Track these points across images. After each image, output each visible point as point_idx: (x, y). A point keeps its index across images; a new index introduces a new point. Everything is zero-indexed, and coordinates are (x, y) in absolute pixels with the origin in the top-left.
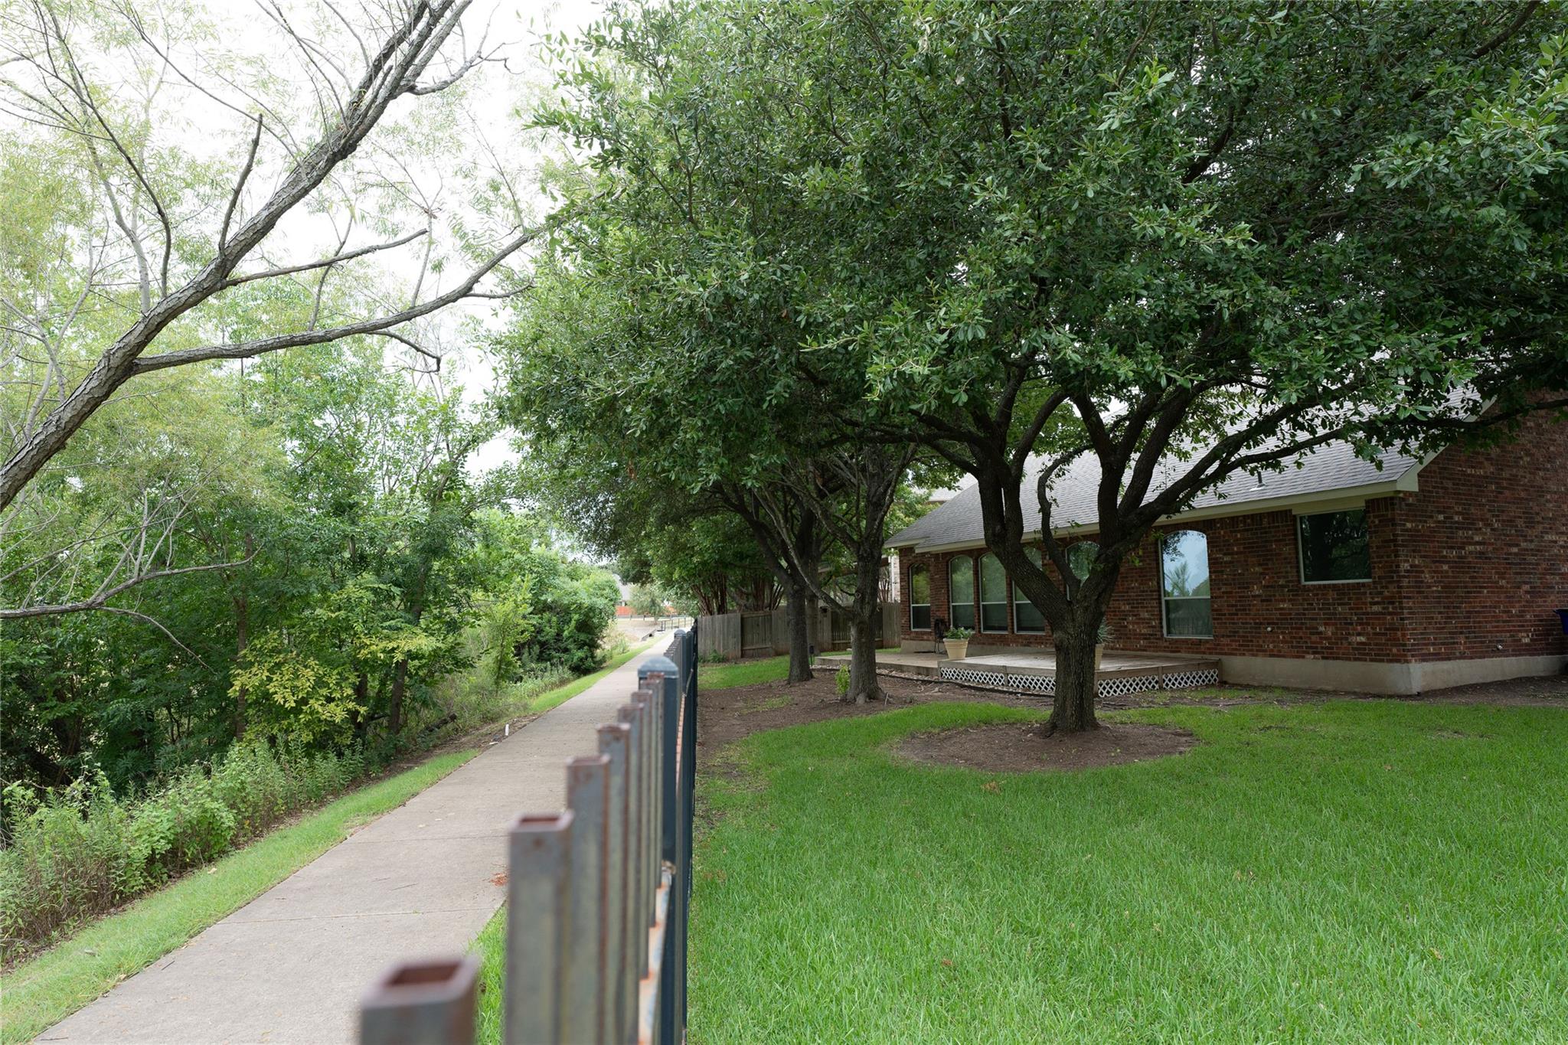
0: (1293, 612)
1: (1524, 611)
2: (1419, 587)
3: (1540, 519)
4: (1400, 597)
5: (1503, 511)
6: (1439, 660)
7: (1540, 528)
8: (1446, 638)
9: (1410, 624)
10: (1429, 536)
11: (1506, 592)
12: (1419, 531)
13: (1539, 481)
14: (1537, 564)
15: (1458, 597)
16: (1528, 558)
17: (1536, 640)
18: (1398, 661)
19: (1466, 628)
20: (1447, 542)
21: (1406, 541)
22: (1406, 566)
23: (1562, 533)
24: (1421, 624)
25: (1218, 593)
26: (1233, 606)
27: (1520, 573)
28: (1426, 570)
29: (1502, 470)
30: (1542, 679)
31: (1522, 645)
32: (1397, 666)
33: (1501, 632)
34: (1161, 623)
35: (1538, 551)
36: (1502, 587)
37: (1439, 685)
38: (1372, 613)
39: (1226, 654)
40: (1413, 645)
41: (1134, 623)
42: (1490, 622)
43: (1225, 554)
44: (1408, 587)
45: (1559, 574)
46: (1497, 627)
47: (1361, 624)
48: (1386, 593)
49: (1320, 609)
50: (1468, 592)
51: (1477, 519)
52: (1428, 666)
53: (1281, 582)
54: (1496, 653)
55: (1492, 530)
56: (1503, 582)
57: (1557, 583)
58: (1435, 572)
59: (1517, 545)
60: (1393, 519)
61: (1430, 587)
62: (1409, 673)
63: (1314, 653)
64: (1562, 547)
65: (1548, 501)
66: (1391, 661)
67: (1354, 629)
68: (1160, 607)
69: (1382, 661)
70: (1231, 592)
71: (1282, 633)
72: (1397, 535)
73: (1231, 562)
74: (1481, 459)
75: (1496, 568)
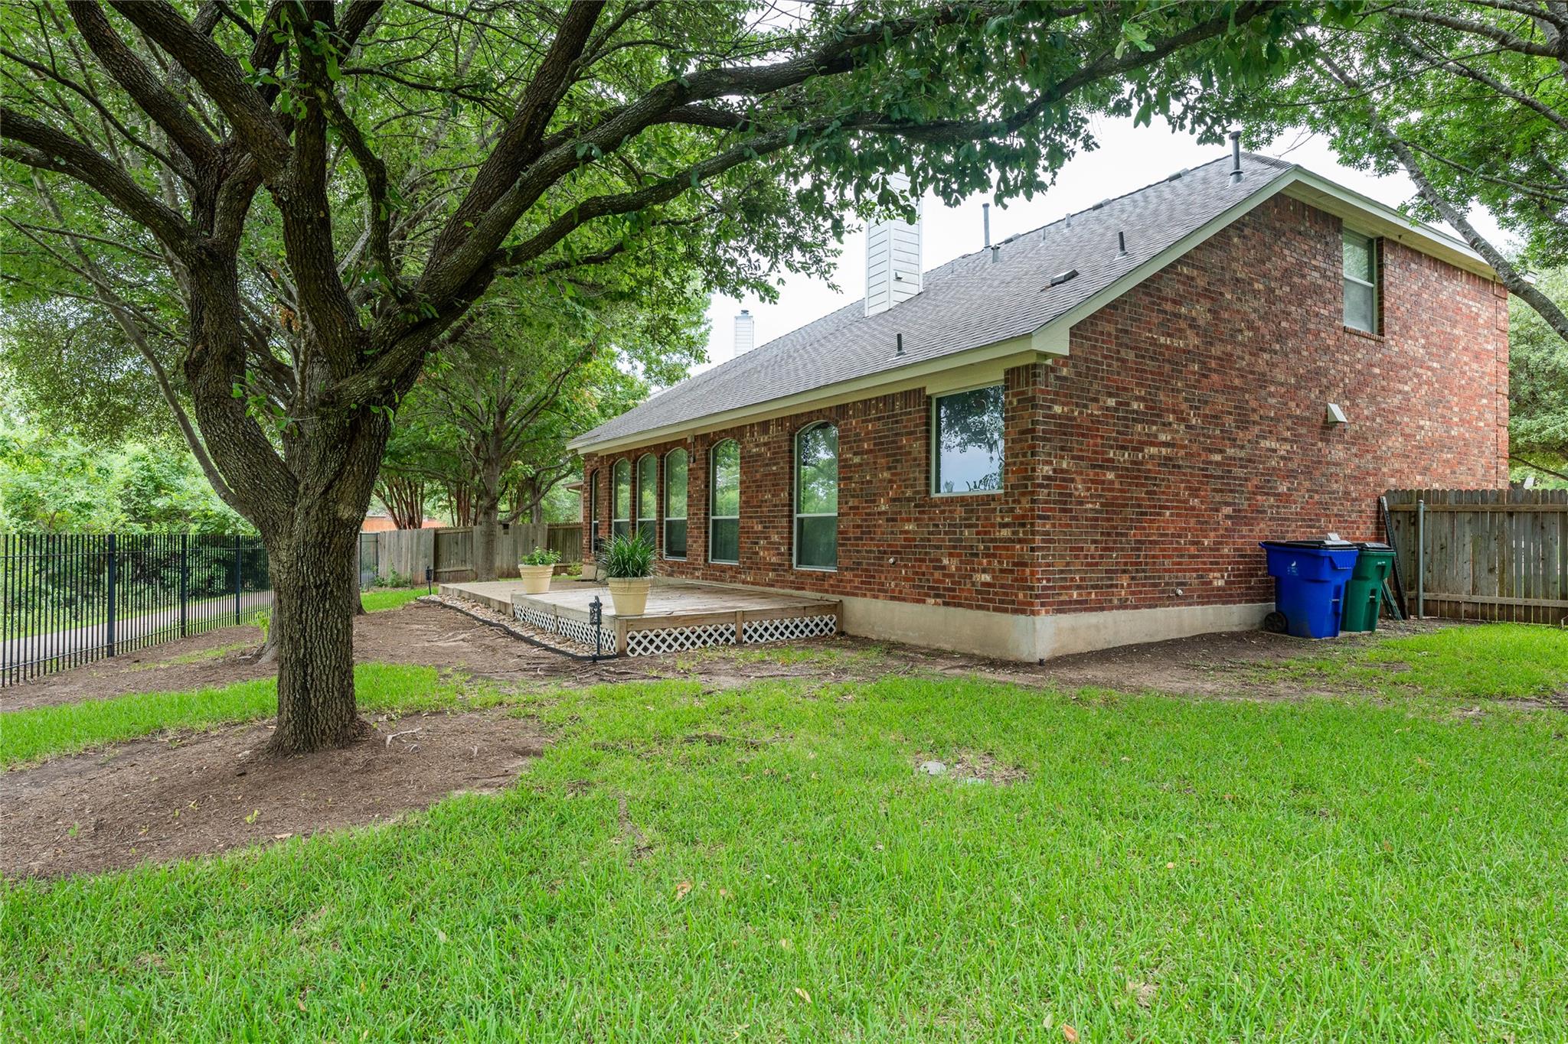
0: (918, 537)
1: (1221, 543)
2: (1065, 503)
3: (1257, 418)
4: (1033, 517)
5: (1206, 402)
6: (1086, 610)
7: (1256, 430)
8: (1102, 579)
9: (1043, 557)
10: (1089, 429)
11: (1198, 516)
12: (1075, 418)
13: (1261, 365)
14: (1246, 480)
15: (1125, 520)
16: (1234, 470)
17: (1233, 583)
18: (1023, 612)
19: (1132, 564)
20: (1116, 439)
21: (1051, 432)
22: (1047, 470)
23: (1285, 440)
24: (1062, 557)
25: (845, 509)
26: (858, 526)
27: (1221, 491)
28: (1078, 478)
29: (1211, 344)
30: (1232, 636)
31: (1213, 589)
32: (1021, 618)
33: (1185, 571)
34: (790, 549)
35: (1250, 461)
36: (1193, 508)
37: (1081, 647)
38: (1001, 540)
39: (848, 594)
40: (1044, 588)
41: (765, 549)
42: (1170, 557)
43: (855, 454)
44: (1046, 502)
45: (1275, 495)
46: (1179, 563)
47: (987, 556)
48: (1018, 511)
49: (946, 533)
50: (1142, 514)
51: (1167, 410)
52: (1067, 620)
53: (909, 493)
54: (1175, 600)
55: (1187, 427)
56: (1195, 502)
57: (1271, 507)
58: (1093, 481)
59: (1221, 451)
60: (1033, 398)
61: (1081, 503)
62: (1034, 629)
63: (937, 596)
64: (1282, 458)
65: (1271, 395)
66: (1015, 611)
67: (980, 564)
68: (791, 527)
69: (1006, 611)
70: (857, 508)
71: (906, 566)
72: (1037, 422)
73: (860, 465)
74: (1183, 325)
75: (1188, 481)
